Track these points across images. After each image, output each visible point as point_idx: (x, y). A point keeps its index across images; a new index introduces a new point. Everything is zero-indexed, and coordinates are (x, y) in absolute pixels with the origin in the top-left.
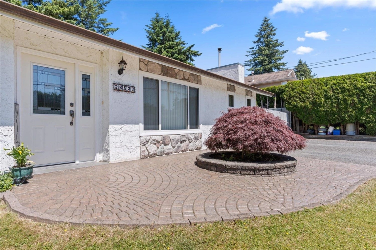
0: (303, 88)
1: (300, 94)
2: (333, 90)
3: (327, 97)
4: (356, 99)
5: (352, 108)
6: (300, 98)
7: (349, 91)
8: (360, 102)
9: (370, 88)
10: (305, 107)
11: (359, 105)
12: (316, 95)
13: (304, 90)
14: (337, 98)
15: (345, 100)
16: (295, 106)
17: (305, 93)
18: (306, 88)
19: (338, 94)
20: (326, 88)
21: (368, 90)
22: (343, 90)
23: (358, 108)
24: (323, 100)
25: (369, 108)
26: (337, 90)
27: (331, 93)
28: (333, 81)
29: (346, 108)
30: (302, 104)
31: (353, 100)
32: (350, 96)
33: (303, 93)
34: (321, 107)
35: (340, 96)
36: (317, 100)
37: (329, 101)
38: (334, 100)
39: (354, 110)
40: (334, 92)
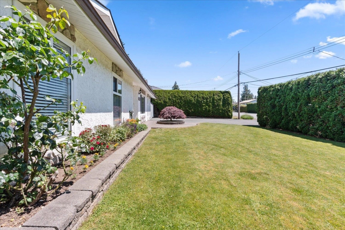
0: (160, 94)
1: (159, 97)
2: (172, 96)
3: (169, 99)
4: (179, 101)
5: (178, 105)
6: (159, 99)
7: (177, 97)
8: (181, 102)
9: (184, 97)
10: (161, 103)
11: (180, 104)
12: (165, 98)
13: (160, 95)
14: (173, 100)
15: (176, 101)
16: (157, 102)
17: (161, 96)
18: (161, 94)
19: (173, 98)
20: (169, 95)
21: (183, 98)
22: (175, 97)
23: (180, 105)
24: (168, 100)
25: (183, 105)
26: (173, 96)
27: (171, 98)
28: (171, 92)
29: (176, 104)
30: (160, 101)
31: (178, 101)
32: (177, 99)
33: (160, 96)
34: (167, 103)
35: (174, 99)
36: (166, 100)
37: (170, 101)
38: (172, 101)
39: (179, 105)
40: (172, 97)
